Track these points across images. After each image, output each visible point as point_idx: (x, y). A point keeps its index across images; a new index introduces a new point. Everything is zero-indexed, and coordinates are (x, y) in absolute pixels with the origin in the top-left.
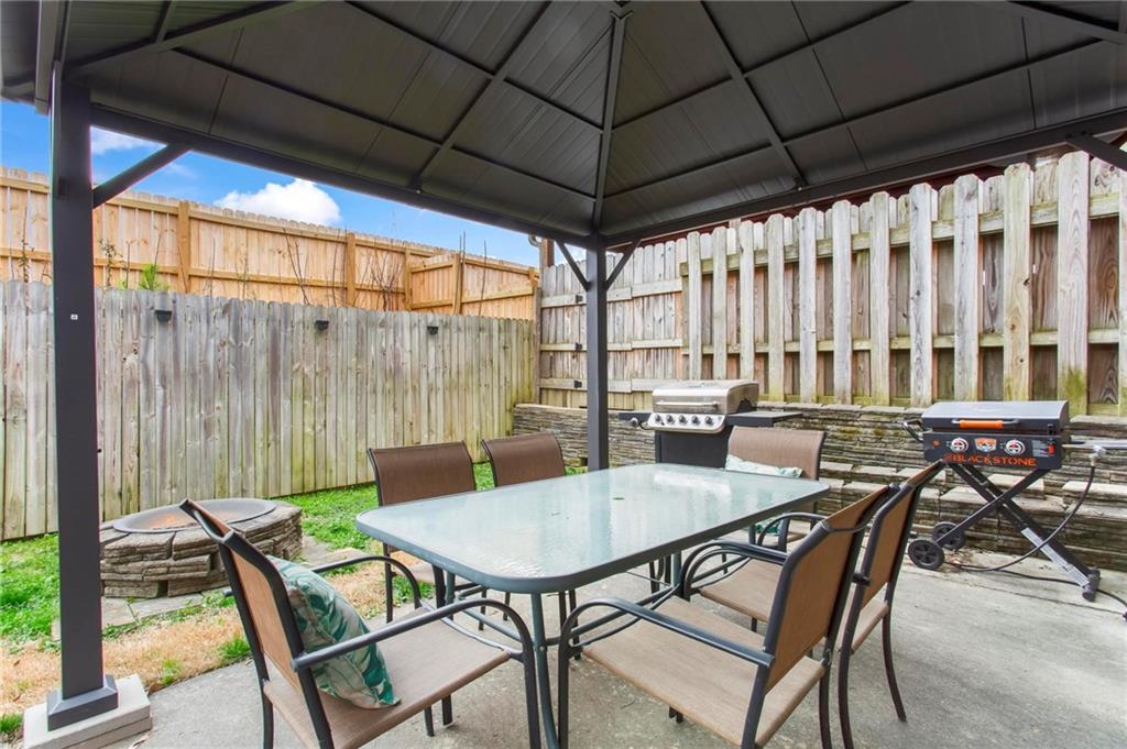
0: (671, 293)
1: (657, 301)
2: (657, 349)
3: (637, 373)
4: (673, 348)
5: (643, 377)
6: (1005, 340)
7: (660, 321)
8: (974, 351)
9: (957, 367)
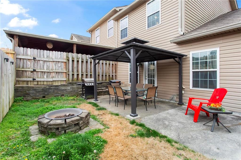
0: (62, 62)
1: (59, 63)
2: (59, 72)
3: (53, 77)
4: (63, 72)
5: (55, 78)
6: (107, 74)
7: (60, 67)
8: (105, 75)
9: (103, 77)
